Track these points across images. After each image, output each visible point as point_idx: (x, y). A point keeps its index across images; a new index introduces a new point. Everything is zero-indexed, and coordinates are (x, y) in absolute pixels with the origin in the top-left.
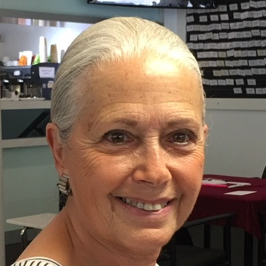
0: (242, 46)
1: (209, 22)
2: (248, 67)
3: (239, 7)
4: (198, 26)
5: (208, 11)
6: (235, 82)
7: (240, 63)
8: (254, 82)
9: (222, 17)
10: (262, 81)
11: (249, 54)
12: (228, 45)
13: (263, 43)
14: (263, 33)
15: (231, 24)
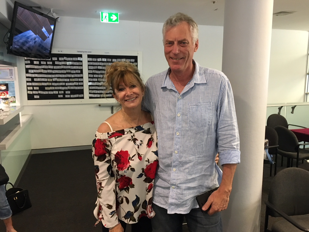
0: (61, 77)
1: (40, 64)
2: (65, 86)
3: (58, 59)
4: (34, 66)
5: (39, 59)
6: (59, 92)
7: (61, 84)
8: (69, 92)
9: (48, 63)
10: (73, 92)
11: (66, 80)
12: (53, 76)
13: (73, 76)
14: (72, 72)
15: (54, 66)
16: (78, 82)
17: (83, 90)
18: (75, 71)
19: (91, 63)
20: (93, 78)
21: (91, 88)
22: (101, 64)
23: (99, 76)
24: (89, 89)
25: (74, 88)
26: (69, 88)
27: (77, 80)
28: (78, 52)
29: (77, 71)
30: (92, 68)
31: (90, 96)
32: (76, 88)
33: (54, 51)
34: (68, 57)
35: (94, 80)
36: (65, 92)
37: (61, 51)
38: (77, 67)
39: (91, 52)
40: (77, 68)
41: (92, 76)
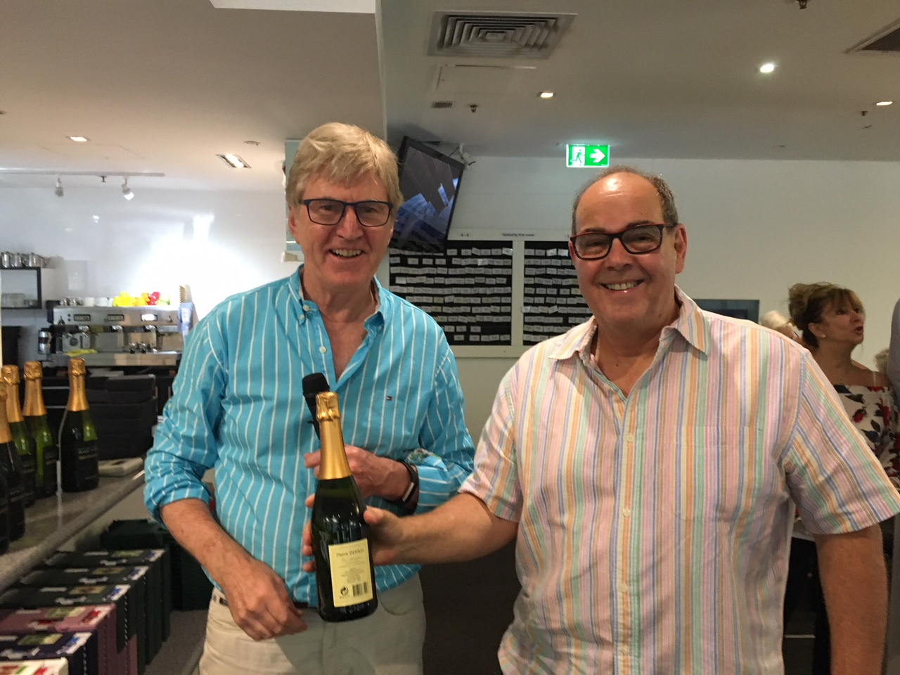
0: (462, 292)
1: (421, 265)
2: (471, 314)
3: (459, 253)
4: (407, 268)
5: (419, 254)
6: (455, 329)
7: (462, 309)
8: (478, 329)
9: (438, 261)
10: (488, 328)
11: (473, 300)
12: (446, 291)
13: (489, 291)
14: (489, 281)
15: (450, 269)
16: (500, 305)
17: (509, 324)
18: (494, 280)
19: (532, 262)
20: (535, 295)
21: (528, 319)
22: (554, 262)
23: (550, 291)
24: (525, 323)
25: (490, 320)
26: (478, 318)
27: (496, 300)
28: (504, 235)
29: (500, 281)
30: (533, 271)
31: (525, 339)
32: (495, 319)
33: (453, 236)
34: (480, 248)
35: (537, 300)
36: (469, 329)
37: (468, 235)
38: (499, 271)
39: (533, 235)
40: (500, 273)
41: (532, 291)
